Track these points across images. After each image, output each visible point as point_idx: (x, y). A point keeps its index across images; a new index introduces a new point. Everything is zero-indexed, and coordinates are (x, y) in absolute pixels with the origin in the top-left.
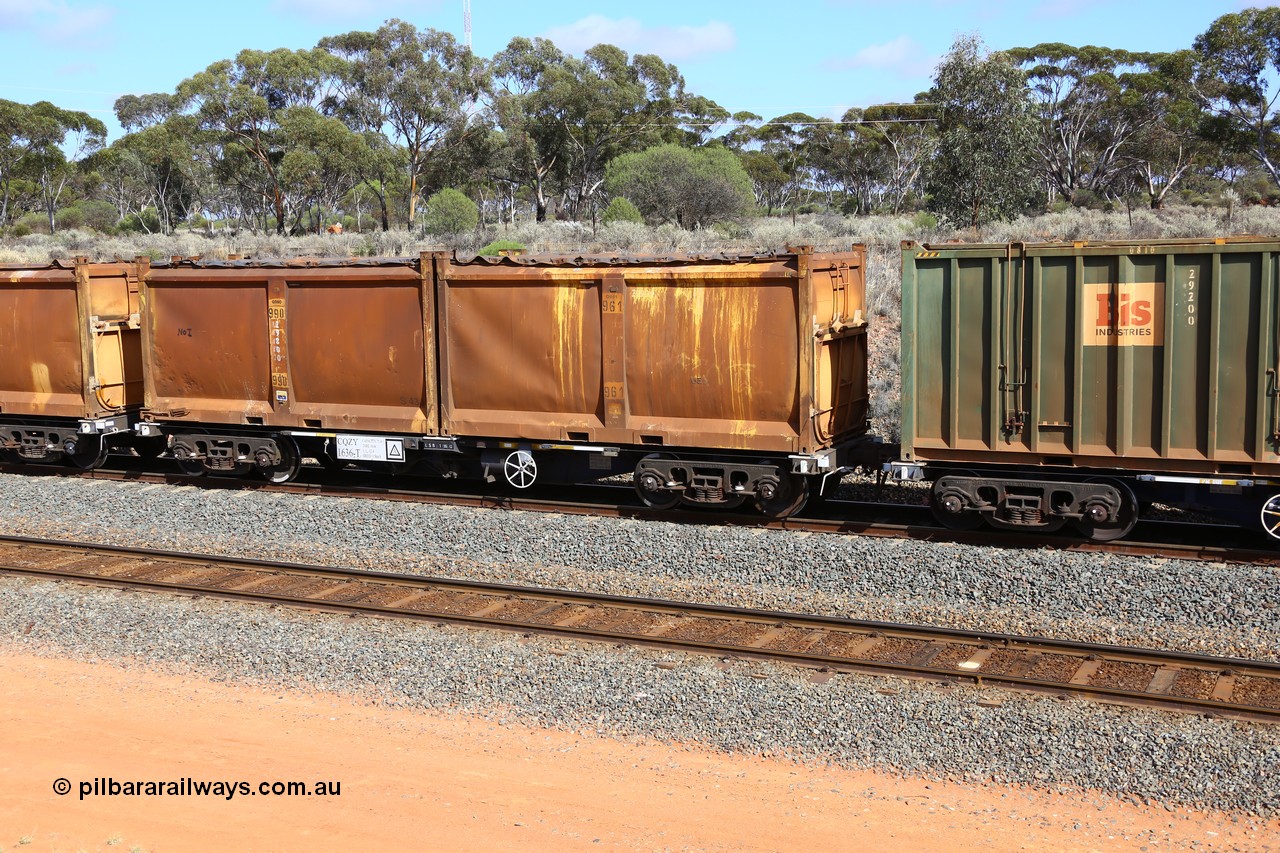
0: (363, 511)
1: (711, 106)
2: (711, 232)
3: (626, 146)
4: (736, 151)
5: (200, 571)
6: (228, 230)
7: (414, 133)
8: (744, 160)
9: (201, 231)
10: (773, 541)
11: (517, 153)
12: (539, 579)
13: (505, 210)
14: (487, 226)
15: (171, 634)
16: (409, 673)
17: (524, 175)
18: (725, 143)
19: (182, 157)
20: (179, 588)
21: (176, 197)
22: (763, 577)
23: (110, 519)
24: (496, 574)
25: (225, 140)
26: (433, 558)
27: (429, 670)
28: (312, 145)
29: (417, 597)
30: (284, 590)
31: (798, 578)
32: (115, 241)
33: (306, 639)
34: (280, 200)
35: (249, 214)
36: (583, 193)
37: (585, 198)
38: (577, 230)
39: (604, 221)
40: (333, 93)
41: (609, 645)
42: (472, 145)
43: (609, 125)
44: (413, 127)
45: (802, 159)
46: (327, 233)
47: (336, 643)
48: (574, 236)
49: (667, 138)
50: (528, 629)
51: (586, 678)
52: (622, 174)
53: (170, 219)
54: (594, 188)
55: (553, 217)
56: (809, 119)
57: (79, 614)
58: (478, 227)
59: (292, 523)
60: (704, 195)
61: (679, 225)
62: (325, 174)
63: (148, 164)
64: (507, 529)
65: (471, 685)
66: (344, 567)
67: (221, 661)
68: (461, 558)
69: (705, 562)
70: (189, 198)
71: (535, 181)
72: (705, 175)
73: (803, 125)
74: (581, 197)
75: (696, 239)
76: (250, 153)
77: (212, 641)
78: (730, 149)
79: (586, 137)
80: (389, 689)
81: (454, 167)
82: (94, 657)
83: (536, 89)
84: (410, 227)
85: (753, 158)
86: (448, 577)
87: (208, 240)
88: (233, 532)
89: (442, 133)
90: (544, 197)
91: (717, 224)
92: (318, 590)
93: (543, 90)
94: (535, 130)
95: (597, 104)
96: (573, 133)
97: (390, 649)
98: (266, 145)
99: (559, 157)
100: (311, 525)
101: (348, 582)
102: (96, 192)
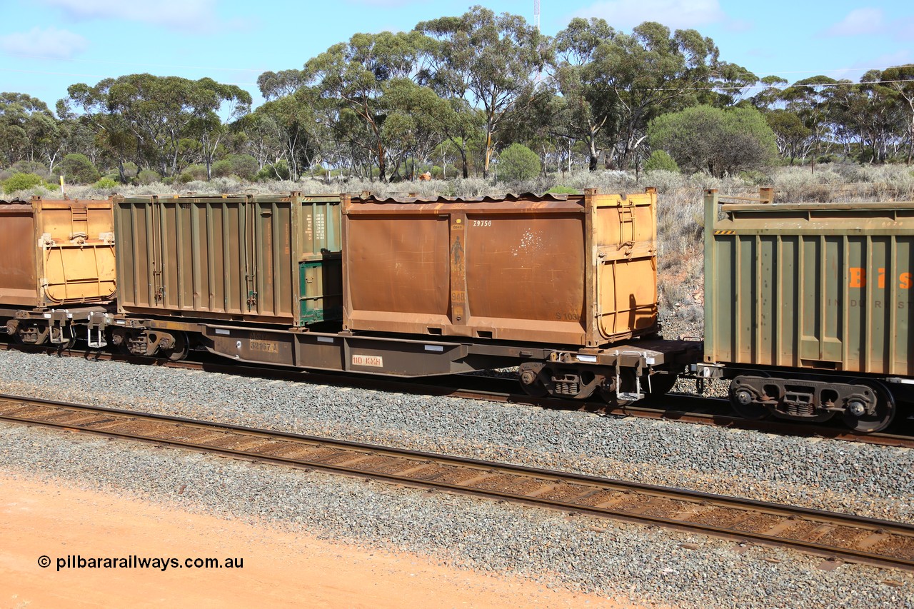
0: (440, 406)
1: (742, 72)
2: (737, 180)
3: (667, 107)
4: (763, 110)
5: (311, 450)
6: (342, 177)
7: (490, 99)
8: (769, 117)
9: (321, 178)
10: (786, 444)
11: (575, 113)
12: (583, 467)
13: (563, 161)
14: (548, 174)
15: (288, 499)
16: (474, 540)
17: (581, 132)
18: (753, 103)
19: (307, 120)
20: (295, 462)
21: (302, 152)
22: (777, 475)
23: (245, 406)
24: (547, 462)
25: (342, 106)
26: (496, 446)
27: (491, 538)
28: (409, 109)
29: (483, 478)
30: (377, 468)
31: (809, 477)
32: (255, 186)
33: (392, 508)
34: (382, 153)
35: (358, 165)
36: (629, 147)
37: (631, 151)
38: (622, 178)
39: (645, 171)
40: (426, 66)
41: (641, 526)
42: (537, 108)
43: (652, 89)
44: (490, 93)
45: (823, 115)
46: (419, 180)
47: (416, 513)
48: (620, 183)
49: (702, 100)
50: (573, 509)
51: (621, 552)
52: (662, 131)
53: (297, 169)
54: (638, 142)
55: (603, 167)
56: (830, 81)
57: (219, 480)
58: (541, 175)
59: (385, 413)
60: (732, 147)
61: (709, 173)
62: (419, 132)
63: (282, 125)
64: (557, 425)
65: (524, 553)
66: (424, 450)
67: (326, 523)
68: (519, 447)
69: (726, 460)
70: (312, 152)
71: (589, 137)
72: (734, 131)
73: (825, 86)
74: (627, 150)
75: (724, 185)
76: (360, 116)
77: (319, 506)
78: (757, 108)
79: (632, 100)
80: (458, 553)
81: (522, 126)
82: (229, 515)
83: (591, 61)
84: (485, 175)
85: (778, 115)
86: (508, 463)
87: (326, 186)
88: (338, 419)
89: (513, 98)
90: (596, 150)
91: (743, 173)
92: (403, 468)
93: (597, 61)
94: (589, 95)
95: (642, 72)
96: (621, 97)
97: (459, 519)
98: (372, 109)
99: (610, 117)
100: (399, 416)
101: (427, 463)
102: (242, 148)
